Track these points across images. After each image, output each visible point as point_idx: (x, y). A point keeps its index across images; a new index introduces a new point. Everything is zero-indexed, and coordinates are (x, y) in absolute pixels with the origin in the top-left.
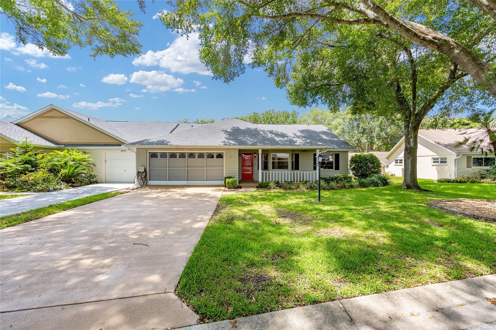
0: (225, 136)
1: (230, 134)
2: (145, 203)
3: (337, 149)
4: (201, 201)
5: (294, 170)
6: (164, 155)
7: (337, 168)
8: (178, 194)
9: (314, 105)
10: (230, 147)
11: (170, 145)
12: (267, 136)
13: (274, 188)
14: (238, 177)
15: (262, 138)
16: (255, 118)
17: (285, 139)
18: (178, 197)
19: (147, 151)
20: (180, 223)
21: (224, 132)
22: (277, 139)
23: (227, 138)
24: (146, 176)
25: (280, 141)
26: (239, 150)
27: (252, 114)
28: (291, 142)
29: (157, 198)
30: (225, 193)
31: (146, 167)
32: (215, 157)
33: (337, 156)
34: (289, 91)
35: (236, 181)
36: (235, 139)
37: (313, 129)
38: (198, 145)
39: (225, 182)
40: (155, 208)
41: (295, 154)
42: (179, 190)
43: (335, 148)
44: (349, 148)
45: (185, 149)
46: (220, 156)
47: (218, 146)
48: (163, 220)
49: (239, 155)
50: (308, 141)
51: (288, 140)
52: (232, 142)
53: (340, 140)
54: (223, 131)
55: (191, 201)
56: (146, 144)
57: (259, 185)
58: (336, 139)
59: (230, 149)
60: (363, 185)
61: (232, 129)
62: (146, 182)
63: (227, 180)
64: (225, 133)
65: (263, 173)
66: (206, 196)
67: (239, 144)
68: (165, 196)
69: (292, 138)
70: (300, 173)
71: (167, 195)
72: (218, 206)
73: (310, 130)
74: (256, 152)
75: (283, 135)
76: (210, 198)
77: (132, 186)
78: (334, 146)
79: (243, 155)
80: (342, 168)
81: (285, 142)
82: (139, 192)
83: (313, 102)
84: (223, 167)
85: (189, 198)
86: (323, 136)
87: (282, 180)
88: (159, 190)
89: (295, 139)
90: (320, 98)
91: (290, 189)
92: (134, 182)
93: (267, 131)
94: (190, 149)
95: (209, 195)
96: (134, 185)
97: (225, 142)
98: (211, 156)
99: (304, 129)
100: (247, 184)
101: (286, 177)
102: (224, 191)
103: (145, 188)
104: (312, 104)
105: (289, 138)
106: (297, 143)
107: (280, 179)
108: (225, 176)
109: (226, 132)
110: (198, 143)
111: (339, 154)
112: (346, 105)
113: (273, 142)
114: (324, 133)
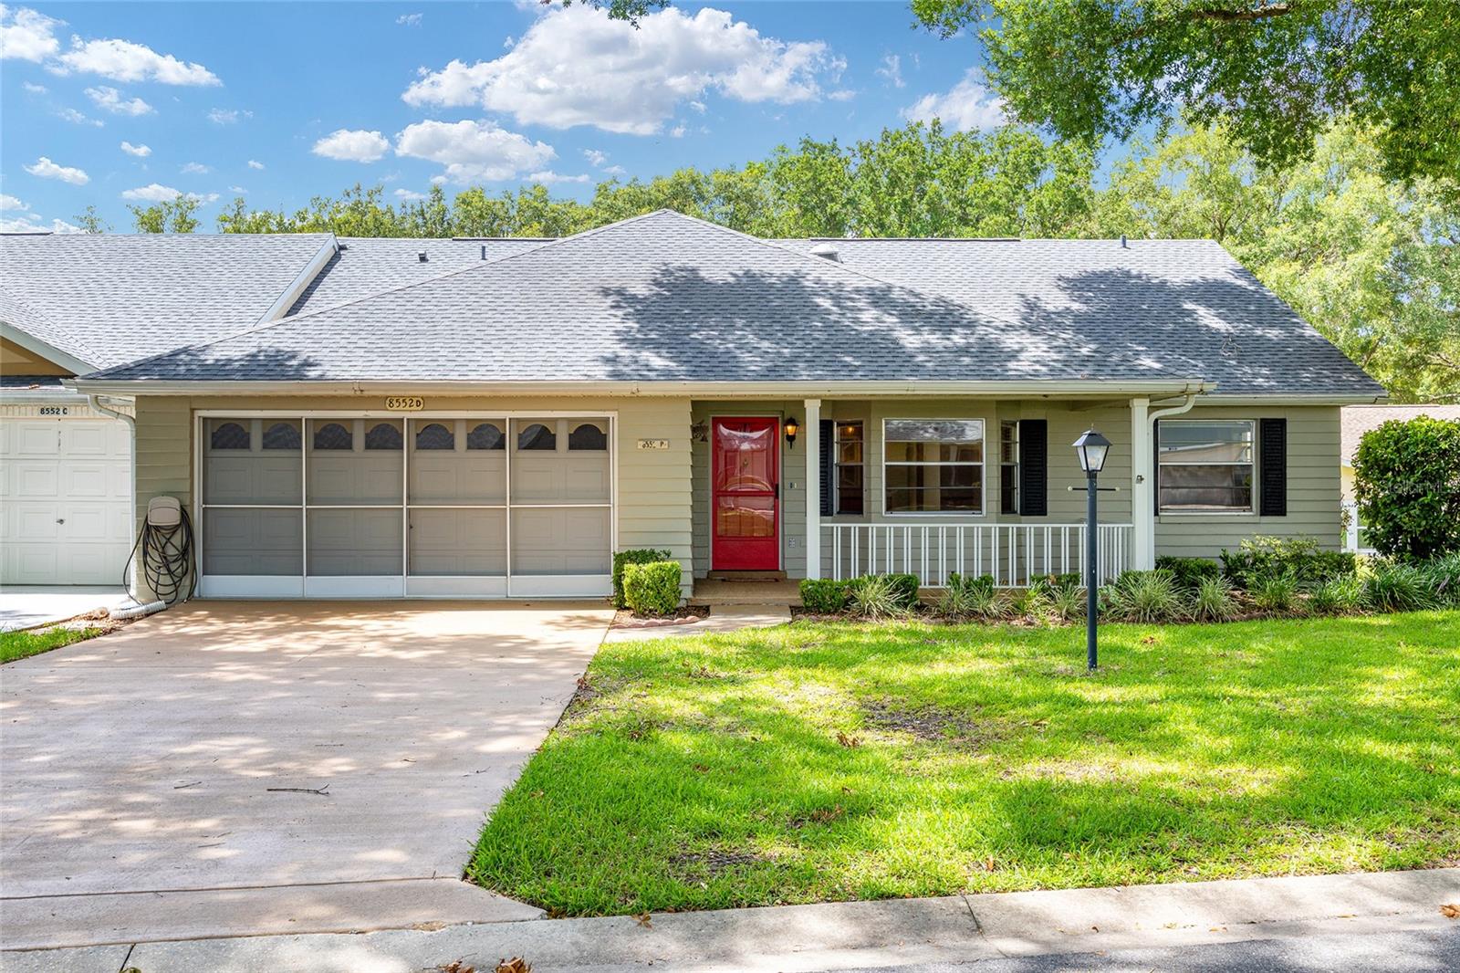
0: (620, 327)
1: (643, 310)
2: (228, 673)
3: (1270, 390)
4: (499, 666)
5: (1018, 516)
6: (281, 436)
7: (1274, 503)
8: (373, 638)
9: (1147, 128)
10: (647, 389)
11: (321, 377)
12: (856, 321)
13: (885, 614)
14: (688, 553)
15: (823, 336)
16: (814, 178)
17: (958, 339)
18: (376, 650)
19: (192, 410)
20: (422, 741)
21: (610, 301)
22: (910, 340)
23: (626, 339)
24: (186, 552)
25: (927, 349)
26: (694, 403)
27: (795, 153)
28: (989, 356)
29: (274, 654)
30: (616, 637)
31: (188, 503)
32: (562, 440)
33: (1273, 434)
34: (997, 47)
35: (677, 574)
36: (674, 344)
37: (1146, 270)
38: (473, 376)
39: (618, 584)
40: (289, 690)
41: (1023, 423)
42: (373, 624)
43: (1257, 389)
44: (1341, 387)
45: (401, 400)
46: (590, 438)
47: (577, 384)
48: (346, 731)
49: (694, 430)
50: (1084, 351)
51: (969, 346)
52: (657, 362)
53: (1301, 337)
54: (606, 292)
55: (450, 666)
56: (190, 375)
57: (805, 597)
58: (1274, 334)
59: (644, 397)
60: (1392, 597)
61: (657, 283)
62: (187, 581)
63: (631, 569)
64: (617, 306)
65: (826, 535)
66: (519, 647)
67: (694, 374)
68: (315, 647)
69: (994, 335)
70: (1056, 534)
71: (321, 643)
72: (583, 686)
73: (1128, 274)
74: (791, 412)
75: (946, 317)
76: (539, 654)
77: (116, 603)
78: (1255, 376)
79: (724, 431)
80: (1302, 507)
81: (948, 356)
82: (167, 629)
83: (1136, 112)
84: (607, 499)
85: (434, 657)
86: (1201, 310)
87: (934, 572)
88: (268, 623)
89: (1011, 341)
90: (1176, 89)
91: (972, 615)
92: (125, 586)
93: (858, 291)
94: (423, 402)
95: (534, 642)
96: (125, 596)
97: (613, 360)
98: (540, 438)
99: (1091, 267)
100: (740, 596)
101: (960, 553)
102: (614, 625)
103: (188, 614)
104: (1135, 121)
105: (980, 331)
106: (1023, 365)
107: (925, 566)
108: (615, 548)
109: (622, 297)
110: (473, 366)
111: (1282, 422)
112: (1349, 115)
113: (884, 355)
114: (1212, 293)
